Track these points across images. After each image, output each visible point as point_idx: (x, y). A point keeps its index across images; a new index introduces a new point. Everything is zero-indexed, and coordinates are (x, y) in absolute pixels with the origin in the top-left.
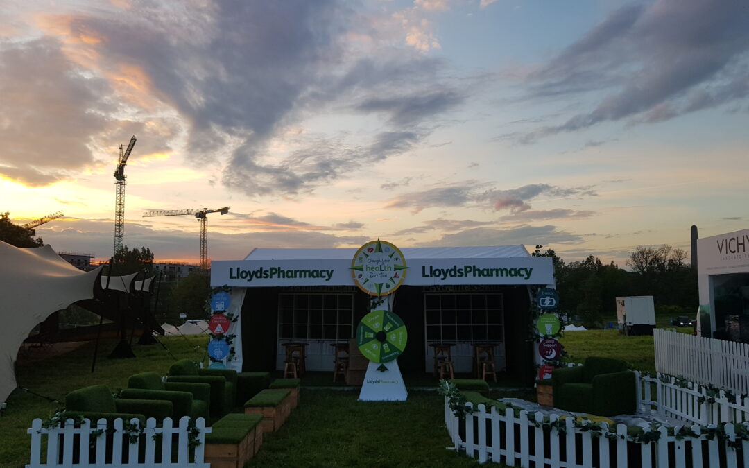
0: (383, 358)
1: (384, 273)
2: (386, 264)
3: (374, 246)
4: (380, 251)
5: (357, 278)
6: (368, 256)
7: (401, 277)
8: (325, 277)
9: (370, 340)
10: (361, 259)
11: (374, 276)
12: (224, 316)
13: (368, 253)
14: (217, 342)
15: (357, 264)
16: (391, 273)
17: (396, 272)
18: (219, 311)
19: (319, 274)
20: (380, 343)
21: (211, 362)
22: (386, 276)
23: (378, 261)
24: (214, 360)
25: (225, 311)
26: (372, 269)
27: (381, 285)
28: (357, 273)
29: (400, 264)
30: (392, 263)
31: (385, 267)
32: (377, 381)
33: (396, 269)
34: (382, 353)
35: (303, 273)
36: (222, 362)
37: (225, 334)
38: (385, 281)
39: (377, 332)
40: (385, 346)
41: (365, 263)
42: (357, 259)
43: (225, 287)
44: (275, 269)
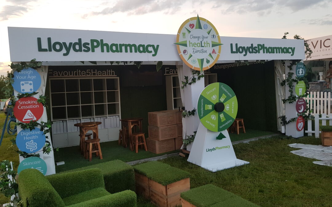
0: (221, 127)
1: (204, 49)
2: (205, 40)
3: (195, 22)
4: (200, 27)
5: (182, 53)
6: (190, 32)
7: (217, 53)
8: (151, 52)
9: (209, 111)
10: (184, 34)
11: (197, 52)
12: (35, 99)
13: (190, 29)
14: (28, 133)
15: (181, 40)
16: (210, 49)
17: (214, 48)
18: (26, 94)
19: (145, 49)
20: (217, 114)
21: (21, 159)
22: (206, 51)
23: (199, 38)
24: (26, 155)
25: (35, 93)
26: (194, 45)
27: (202, 60)
28: (182, 48)
29: (216, 41)
30: (210, 40)
31: (205, 43)
32: (214, 149)
33: (213, 46)
34: (220, 122)
35: (129, 47)
36: (38, 156)
37: (39, 122)
38: (205, 56)
39: (215, 103)
40: (222, 116)
41: (188, 39)
42: (181, 35)
43: (33, 62)
44: (97, 41)
